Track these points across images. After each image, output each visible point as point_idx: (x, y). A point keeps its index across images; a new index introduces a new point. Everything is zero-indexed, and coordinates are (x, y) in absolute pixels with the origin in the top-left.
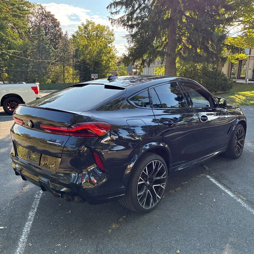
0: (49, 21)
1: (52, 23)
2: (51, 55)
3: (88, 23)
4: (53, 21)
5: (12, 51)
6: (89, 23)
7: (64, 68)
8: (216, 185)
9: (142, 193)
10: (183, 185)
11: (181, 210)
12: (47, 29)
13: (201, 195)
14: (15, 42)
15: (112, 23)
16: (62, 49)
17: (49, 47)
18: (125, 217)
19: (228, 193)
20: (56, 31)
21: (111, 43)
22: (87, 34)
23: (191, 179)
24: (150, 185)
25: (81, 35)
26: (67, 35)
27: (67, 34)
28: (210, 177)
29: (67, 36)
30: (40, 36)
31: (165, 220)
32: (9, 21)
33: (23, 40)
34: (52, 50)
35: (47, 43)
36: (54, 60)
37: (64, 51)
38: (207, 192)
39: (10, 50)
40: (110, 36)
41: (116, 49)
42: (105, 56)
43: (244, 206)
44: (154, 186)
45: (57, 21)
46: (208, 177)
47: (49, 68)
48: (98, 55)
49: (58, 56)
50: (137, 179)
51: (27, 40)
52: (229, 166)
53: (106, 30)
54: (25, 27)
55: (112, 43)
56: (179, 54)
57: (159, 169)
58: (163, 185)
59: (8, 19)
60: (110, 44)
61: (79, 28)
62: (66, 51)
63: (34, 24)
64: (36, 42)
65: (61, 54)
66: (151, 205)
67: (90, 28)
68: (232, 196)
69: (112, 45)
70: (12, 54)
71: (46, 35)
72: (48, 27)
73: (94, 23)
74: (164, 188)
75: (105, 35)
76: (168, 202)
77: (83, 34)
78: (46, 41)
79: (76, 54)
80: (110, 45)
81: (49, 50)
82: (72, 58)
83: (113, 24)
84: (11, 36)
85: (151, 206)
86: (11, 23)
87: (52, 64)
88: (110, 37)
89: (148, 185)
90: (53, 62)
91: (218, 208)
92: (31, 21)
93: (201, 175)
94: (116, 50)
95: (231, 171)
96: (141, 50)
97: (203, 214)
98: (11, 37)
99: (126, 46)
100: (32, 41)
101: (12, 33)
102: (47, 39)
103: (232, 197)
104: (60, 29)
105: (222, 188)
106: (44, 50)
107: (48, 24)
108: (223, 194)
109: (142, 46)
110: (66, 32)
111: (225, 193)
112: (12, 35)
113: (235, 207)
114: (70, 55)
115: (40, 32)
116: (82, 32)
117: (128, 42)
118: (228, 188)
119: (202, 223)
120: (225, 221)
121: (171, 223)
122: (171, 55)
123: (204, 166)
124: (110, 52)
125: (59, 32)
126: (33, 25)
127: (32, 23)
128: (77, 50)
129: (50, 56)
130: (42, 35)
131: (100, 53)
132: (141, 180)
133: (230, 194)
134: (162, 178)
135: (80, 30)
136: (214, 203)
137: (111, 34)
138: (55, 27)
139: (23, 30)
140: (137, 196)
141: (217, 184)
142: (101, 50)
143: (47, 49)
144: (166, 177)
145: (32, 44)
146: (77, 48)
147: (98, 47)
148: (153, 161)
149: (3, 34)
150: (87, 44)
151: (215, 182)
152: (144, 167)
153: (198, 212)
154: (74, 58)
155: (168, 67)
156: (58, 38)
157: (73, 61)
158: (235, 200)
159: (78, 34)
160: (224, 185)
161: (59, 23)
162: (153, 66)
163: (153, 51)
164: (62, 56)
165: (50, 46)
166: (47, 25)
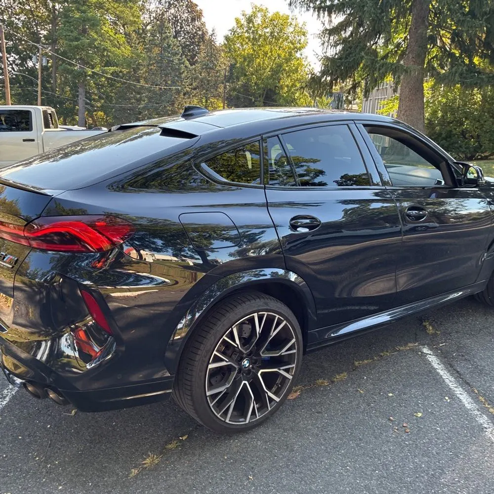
0: (182, 9)
1: (189, 12)
2: (183, 75)
3: (254, 10)
4: (189, 9)
5: (112, 69)
6: (257, 10)
7: (206, 101)
8: (438, 374)
9: (222, 389)
10: (357, 367)
11: (327, 432)
12: (179, 24)
13: (392, 396)
14: (118, 51)
15: (290, 5)
16: (205, 65)
17: (179, 60)
18: (184, 438)
19: (461, 397)
20: (196, 28)
21: (300, 50)
22: (253, 32)
23: (382, 354)
24: (252, 368)
25: (241, 36)
26: (214, 36)
27: (213, 34)
28: (429, 352)
29: (214, 38)
30: (164, 39)
31: (276, 456)
32: (107, 11)
33: (131, 47)
34: (186, 67)
35: (176, 53)
36: (188, 86)
37: (208, 68)
38: (407, 391)
39: (108, 68)
40: (298, 36)
41: (309, 62)
42: (288, 77)
43: (490, 435)
44: (262, 373)
45: (198, 8)
46: (425, 350)
47: (180, 103)
48: (272, 75)
49: (196, 78)
50: (205, 357)
51: (140, 48)
52: (487, 328)
53: (291, 24)
54: (135, 21)
55: (303, 50)
56: (431, 68)
57: (273, 334)
58: (287, 371)
59: (105, 6)
60: (299, 52)
61: (237, 21)
62: (212, 69)
63: (154, 15)
64: (156, 50)
65: (203, 75)
66: (251, 415)
67: (258, 21)
68: (468, 406)
69: (301, 55)
70: (112, 74)
71: (175, 37)
72: (180, 21)
73: (267, 9)
74: (290, 377)
75: (289, 34)
76: (303, 409)
77: (245, 32)
78: (175, 50)
79: (230, 74)
80: (298, 55)
81: (179, 66)
82: (223, 83)
83: (294, 7)
84: (109, 40)
85: (251, 419)
86: (111, 14)
87: (184, 94)
88: (300, 38)
89: (245, 368)
90: (187, 92)
91: (420, 438)
92: (149, 9)
93: (410, 345)
94: (310, 65)
95: (488, 339)
96: (347, 61)
97: (376, 450)
98: (110, 42)
99: (317, 54)
100: (149, 50)
101: (111, 34)
102: (176, 45)
103: (467, 411)
104: (203, 24)
105: (450, 384)
106: (169, 67)
107: (180, 15)
108: (447, 398)
109: (350, 53)
110: (213, 30)
111: (452, 396)
112: (112, 38)
113: (466, 436)
114: (219, 77)
115: (163, 32)
116: (243, 29)
117: (323, 44)
118: (465, 384)
119: (366, 474)
120: (427, 474)
121: (288, 466)
122: (411, 71)
123: (424, 324)
124: (296, 70)
125: (200, 30)
126: (153, 17)
127: (150, 13)
128: (232, 67)
129: (181, 77)
130: (167, 37)
131: (277, 71)
132: (217, 359)
133: (464, 401)
134: (283, 354)
135: (239, 25)
136: (415, 421)
137: (300, 32)
138: (193, 20)
139: (133, 28)
140: (207, 395)
141: (439, 371)
142: (280, 66)
143: (177, 64)
144: (294, 351)
145: (148, 56)
146: (233, 62)
147: (275, 60)
148: (256, 315)
149: (96, 37)
150: (252, 55)
151: (436, 366)
152: (227, 327)
153: (367, 442)
154: (226, 82)
155: (406, 98)
156: (199, 42)
157: (225, 88)
158: (472, 419)
159: (234, 33)
160: (458, 376)
161: (201, 13)
162: (383, 97)
163: (372, 64)
164: (203, 79)
165: (182, 59)
166: (179, 17)
